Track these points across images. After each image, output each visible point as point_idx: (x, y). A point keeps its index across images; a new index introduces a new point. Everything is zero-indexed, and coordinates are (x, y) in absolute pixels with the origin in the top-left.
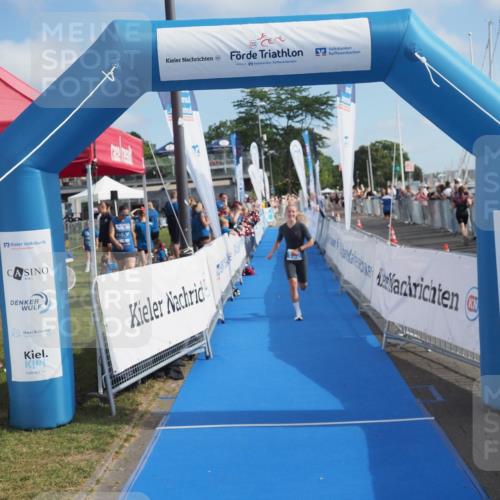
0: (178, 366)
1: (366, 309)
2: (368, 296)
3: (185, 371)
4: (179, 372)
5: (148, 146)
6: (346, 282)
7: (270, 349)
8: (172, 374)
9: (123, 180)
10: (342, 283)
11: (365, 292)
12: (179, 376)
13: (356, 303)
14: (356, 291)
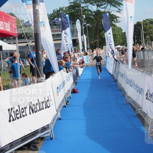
0: (35, 143)
1: (140, 112)
2: (141, 105)
3: (39, 146)
4: (36, 147)
5: (19, 21)
6: (129, 97)
7: (87, 134)
8: (32, 148)
9: (5, 40)
10: (126, 98)
11: (139, 102)
12: (36, 149)
13: (134, 109)
14: (134, 102)
